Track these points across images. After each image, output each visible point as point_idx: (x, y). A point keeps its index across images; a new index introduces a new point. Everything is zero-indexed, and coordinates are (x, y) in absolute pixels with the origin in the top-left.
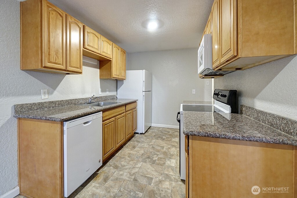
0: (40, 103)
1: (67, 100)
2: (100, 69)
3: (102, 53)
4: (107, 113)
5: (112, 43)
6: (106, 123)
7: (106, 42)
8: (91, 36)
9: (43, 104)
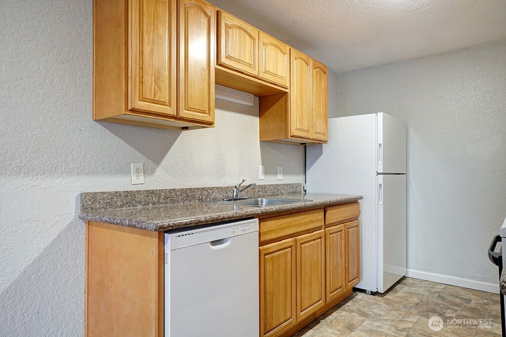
0: (127, 191)
1: (183, 190)
2: (260, 117)
3: (262, 75)
4: (271, 224)
5: (288, 48)
6: (268, 249)
7: (272, 47)
8: (235, 34)
9: (134, 195)
